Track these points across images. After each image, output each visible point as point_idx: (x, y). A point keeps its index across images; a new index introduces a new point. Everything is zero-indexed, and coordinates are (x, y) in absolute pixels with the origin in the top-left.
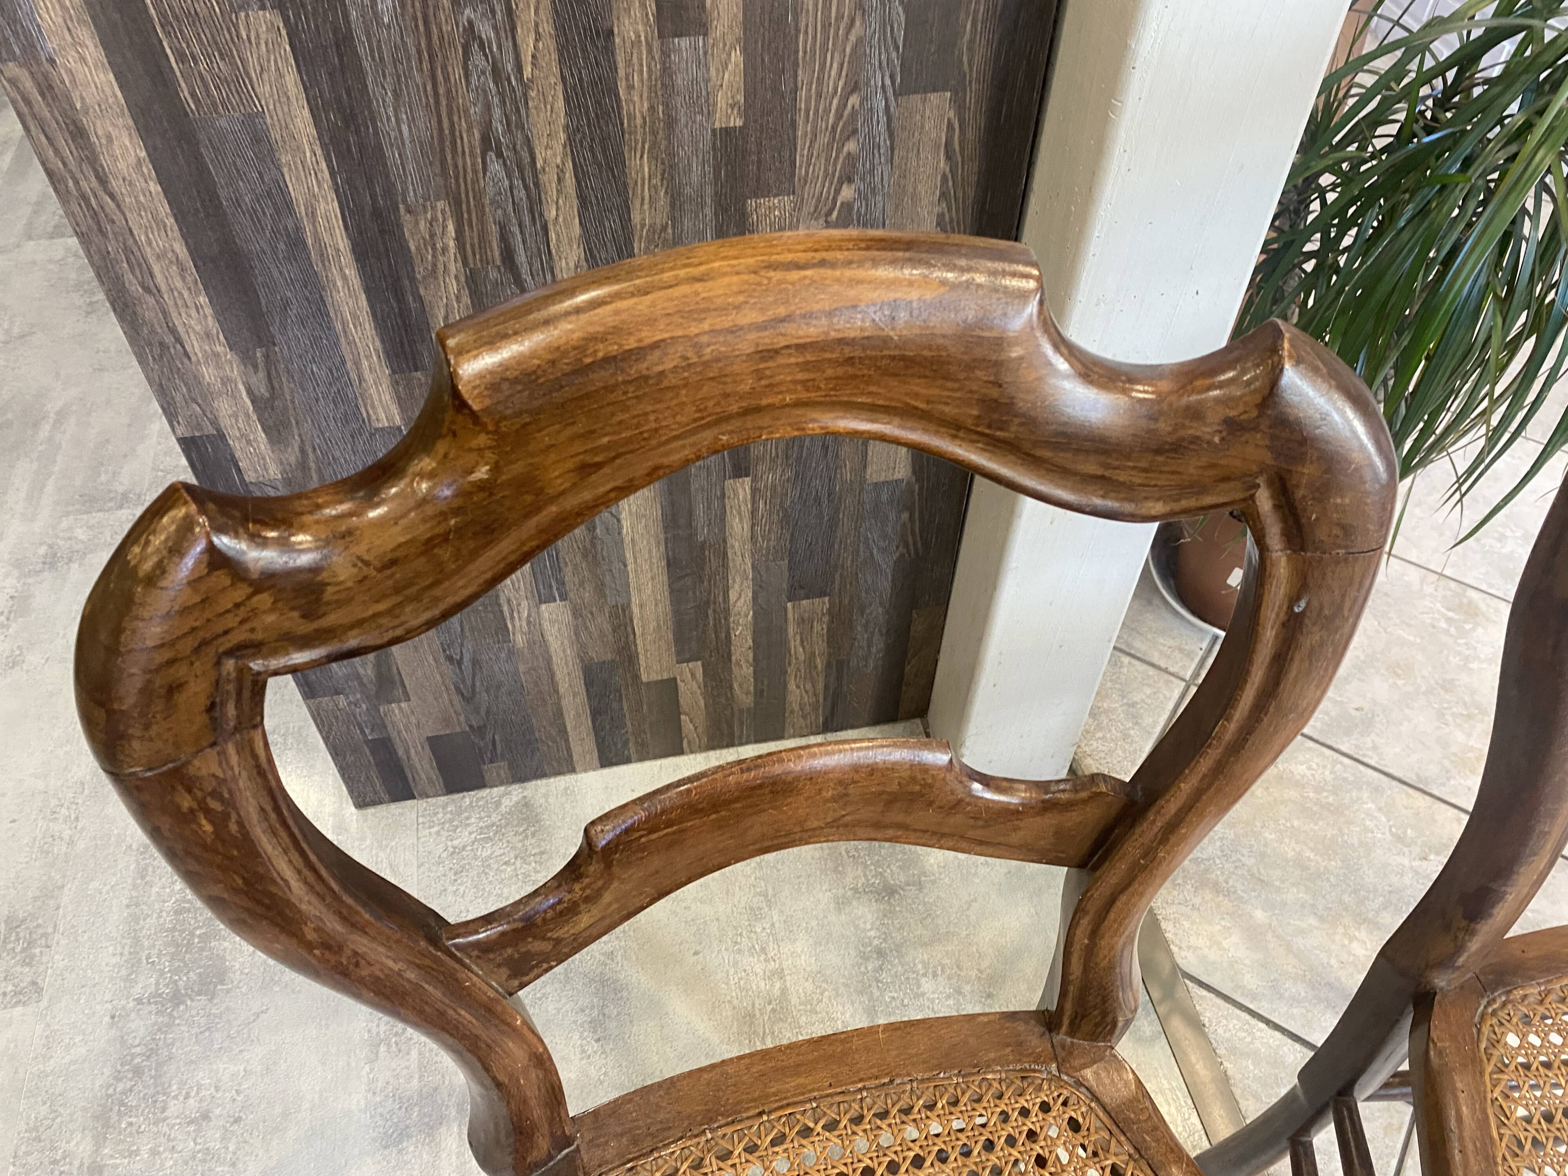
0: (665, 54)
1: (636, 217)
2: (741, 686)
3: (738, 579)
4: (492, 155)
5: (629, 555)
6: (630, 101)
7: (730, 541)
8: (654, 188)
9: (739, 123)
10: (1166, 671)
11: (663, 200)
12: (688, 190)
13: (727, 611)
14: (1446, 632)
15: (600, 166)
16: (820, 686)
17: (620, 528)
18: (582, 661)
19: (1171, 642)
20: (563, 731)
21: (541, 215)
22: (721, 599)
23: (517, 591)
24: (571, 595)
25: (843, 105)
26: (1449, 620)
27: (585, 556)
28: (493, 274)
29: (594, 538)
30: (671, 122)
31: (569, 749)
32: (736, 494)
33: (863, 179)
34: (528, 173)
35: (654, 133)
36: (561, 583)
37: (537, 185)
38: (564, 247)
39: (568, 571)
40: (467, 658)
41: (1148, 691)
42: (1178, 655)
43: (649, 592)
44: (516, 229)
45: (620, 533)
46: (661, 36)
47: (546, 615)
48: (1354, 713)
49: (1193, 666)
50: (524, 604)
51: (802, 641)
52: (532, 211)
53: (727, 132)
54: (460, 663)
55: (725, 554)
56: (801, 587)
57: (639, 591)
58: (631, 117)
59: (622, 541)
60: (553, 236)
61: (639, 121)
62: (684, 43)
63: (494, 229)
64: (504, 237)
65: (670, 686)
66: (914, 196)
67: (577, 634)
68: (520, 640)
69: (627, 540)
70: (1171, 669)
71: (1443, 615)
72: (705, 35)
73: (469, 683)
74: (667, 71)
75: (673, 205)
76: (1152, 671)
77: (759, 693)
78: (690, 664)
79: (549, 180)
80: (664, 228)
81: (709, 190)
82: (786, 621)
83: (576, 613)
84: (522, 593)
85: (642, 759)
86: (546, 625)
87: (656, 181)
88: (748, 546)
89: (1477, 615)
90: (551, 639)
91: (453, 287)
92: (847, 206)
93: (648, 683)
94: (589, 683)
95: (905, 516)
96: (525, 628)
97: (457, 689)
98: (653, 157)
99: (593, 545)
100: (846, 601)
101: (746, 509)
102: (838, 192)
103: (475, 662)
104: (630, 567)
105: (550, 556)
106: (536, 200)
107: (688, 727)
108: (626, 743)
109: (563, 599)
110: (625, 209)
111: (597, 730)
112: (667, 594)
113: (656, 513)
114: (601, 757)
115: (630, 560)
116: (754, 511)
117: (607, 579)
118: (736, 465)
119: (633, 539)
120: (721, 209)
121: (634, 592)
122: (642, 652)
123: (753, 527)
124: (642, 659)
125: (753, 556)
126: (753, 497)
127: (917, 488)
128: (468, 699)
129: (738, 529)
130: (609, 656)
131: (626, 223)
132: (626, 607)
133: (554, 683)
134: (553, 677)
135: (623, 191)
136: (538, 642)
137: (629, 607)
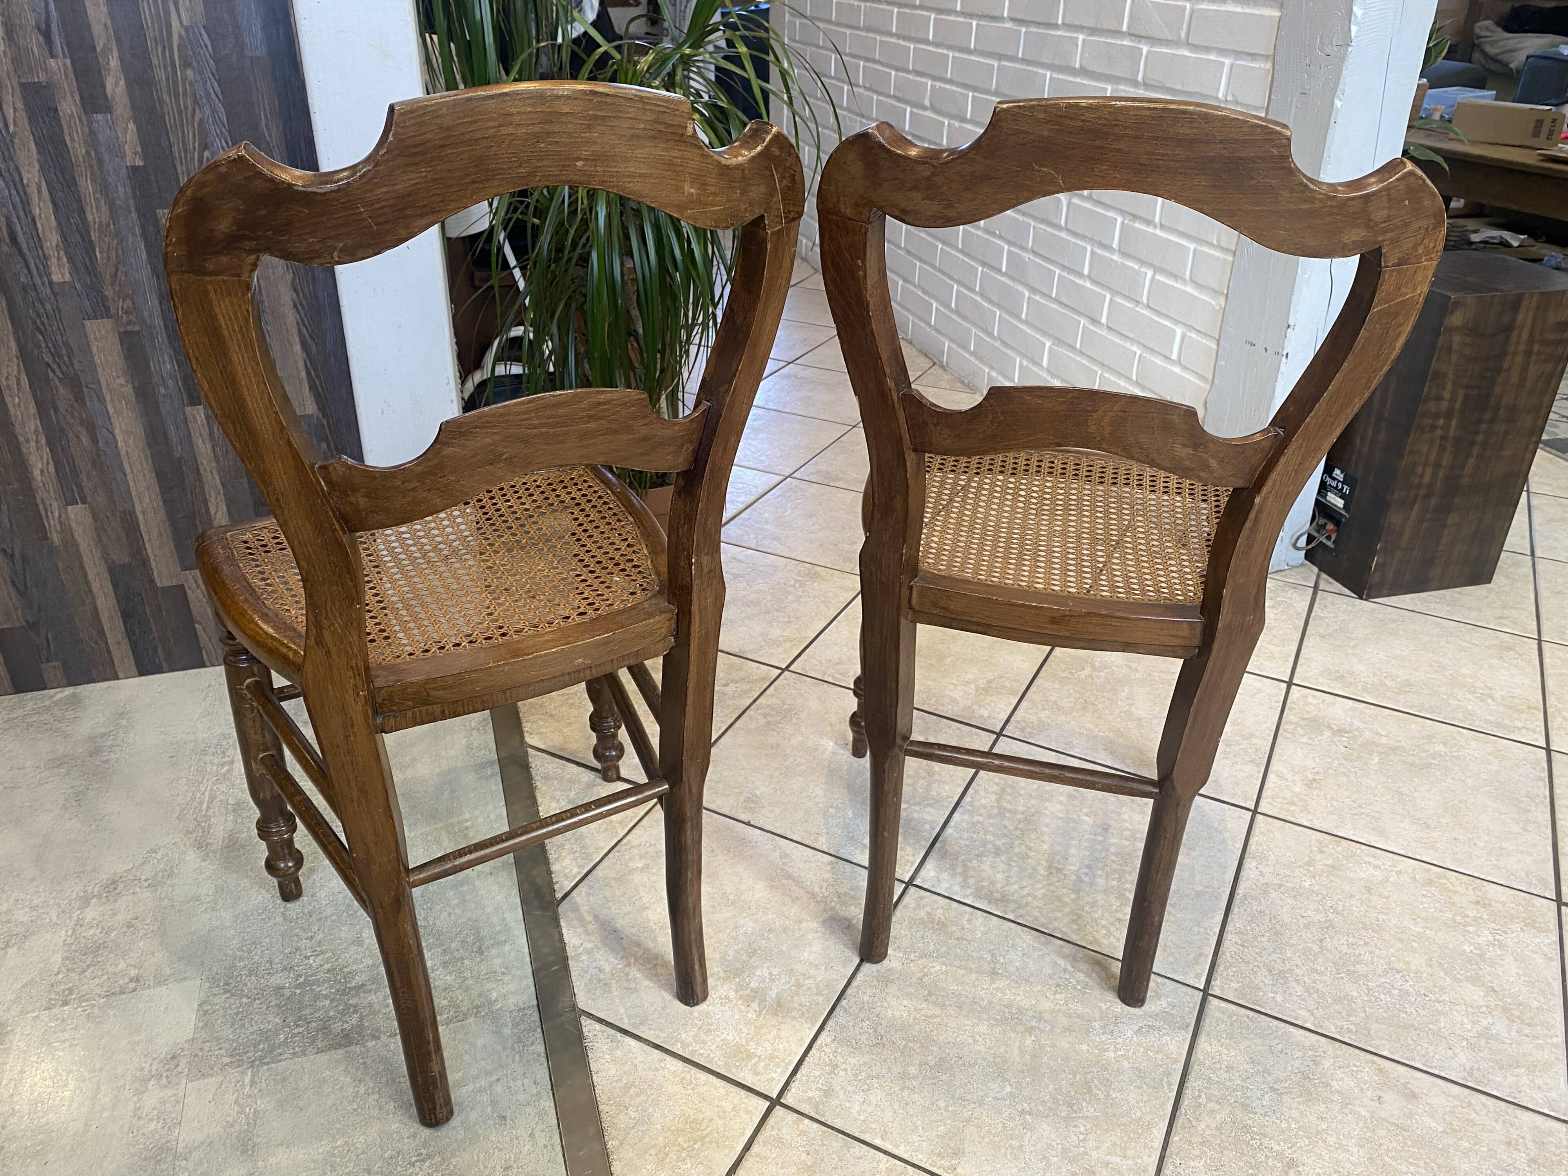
0: (90, 123)
1: (90, 218)
3: (212, 493)
5: (126, 466)
6: (74, 148)
7: (199, 460)
8: (97, 199)
9: (141, 163)
11: (104, 208)
12: (118, 201)
14: (792, 586)
15: (61, 183)
17: (117, 443)
18: (106, 562)
20: (102, 633)
21: (30, 212)
22: (203, 510)
23: (49, 491)
24: (89, 500)
25: (201, 157)
26: (796, 581)
27: (94, 465)
29: (98, 448)
30: (100, 161)
31: (109, 652)
32: (195, 419)
34: (19, 186)
35: (91, 167)
36: (80, 488)
37: (25, 194)
38: (48, 233)
39: (83, 476)
40: (17, 553)
43: (147, 500)
44: (16, 220)
45: (117, 447)
46: (86, 113)
47: (72, 516)
50: (55, 505)
52: (24, 209)
53: (135, 168)
54: (12, 556)
55: (198, 469)
57: (140, 498)
58: (76, 156)
59: (119, 453)
60: (39, 226)
61: (81, 159)
62: (100, 117)
64: (9, 225)
65: (180, 591)
67: (99, 536)
68: (56, 538)
69: (123, 453)
71: (794, 579)
72: (111, 113)
73: (21, 577)
74: (92, 133)
75: (111, 211)
78: (192, 572)
79: (32, 190)
80: (108, 225)
81: (131, 203)
83: (95, 517)
84: (52, 494)
85: (172, 669)
86: (73, 525)
87: (98, 195)
88: (214, 464)
89: (817, 577)
90: (79, 538)
93: (163, 588)
94: (115, 586)
95: (324, 445)
96: (59, 528)
97: (13, 582)
98: (94, 181)
99: (99, 456)
101: (205, 431)
103: (24, 558)
104: (129, 477)
105: (69, 465)
106: (26, 203)
107: (203, 637)
108: (155, 650)
109: (84, 503)
110: (82, 211)
111: (129, 634)
112: (161, 503)
113: (140, 431)
114: (137, 664)
115: (128, 471)
116: (211, 434)
117: (114, 486)
118: (190, 395)
119: (127, 452)
120: (141, 215)
121: (136, 500)
122: (152, 557)
123: (213, 447)
124: (153, 564)
125: (219, 473)
126: (208, 423)
127: (325, 423)
128: (22, 593)
129: (203, 448)
130: (127, 559)
131: (84, 220)
132: (133, 513)
133: (87, 583)
134: (85, 575)
135: (79, 200)
136: (70, 542)
137: (134, 512)
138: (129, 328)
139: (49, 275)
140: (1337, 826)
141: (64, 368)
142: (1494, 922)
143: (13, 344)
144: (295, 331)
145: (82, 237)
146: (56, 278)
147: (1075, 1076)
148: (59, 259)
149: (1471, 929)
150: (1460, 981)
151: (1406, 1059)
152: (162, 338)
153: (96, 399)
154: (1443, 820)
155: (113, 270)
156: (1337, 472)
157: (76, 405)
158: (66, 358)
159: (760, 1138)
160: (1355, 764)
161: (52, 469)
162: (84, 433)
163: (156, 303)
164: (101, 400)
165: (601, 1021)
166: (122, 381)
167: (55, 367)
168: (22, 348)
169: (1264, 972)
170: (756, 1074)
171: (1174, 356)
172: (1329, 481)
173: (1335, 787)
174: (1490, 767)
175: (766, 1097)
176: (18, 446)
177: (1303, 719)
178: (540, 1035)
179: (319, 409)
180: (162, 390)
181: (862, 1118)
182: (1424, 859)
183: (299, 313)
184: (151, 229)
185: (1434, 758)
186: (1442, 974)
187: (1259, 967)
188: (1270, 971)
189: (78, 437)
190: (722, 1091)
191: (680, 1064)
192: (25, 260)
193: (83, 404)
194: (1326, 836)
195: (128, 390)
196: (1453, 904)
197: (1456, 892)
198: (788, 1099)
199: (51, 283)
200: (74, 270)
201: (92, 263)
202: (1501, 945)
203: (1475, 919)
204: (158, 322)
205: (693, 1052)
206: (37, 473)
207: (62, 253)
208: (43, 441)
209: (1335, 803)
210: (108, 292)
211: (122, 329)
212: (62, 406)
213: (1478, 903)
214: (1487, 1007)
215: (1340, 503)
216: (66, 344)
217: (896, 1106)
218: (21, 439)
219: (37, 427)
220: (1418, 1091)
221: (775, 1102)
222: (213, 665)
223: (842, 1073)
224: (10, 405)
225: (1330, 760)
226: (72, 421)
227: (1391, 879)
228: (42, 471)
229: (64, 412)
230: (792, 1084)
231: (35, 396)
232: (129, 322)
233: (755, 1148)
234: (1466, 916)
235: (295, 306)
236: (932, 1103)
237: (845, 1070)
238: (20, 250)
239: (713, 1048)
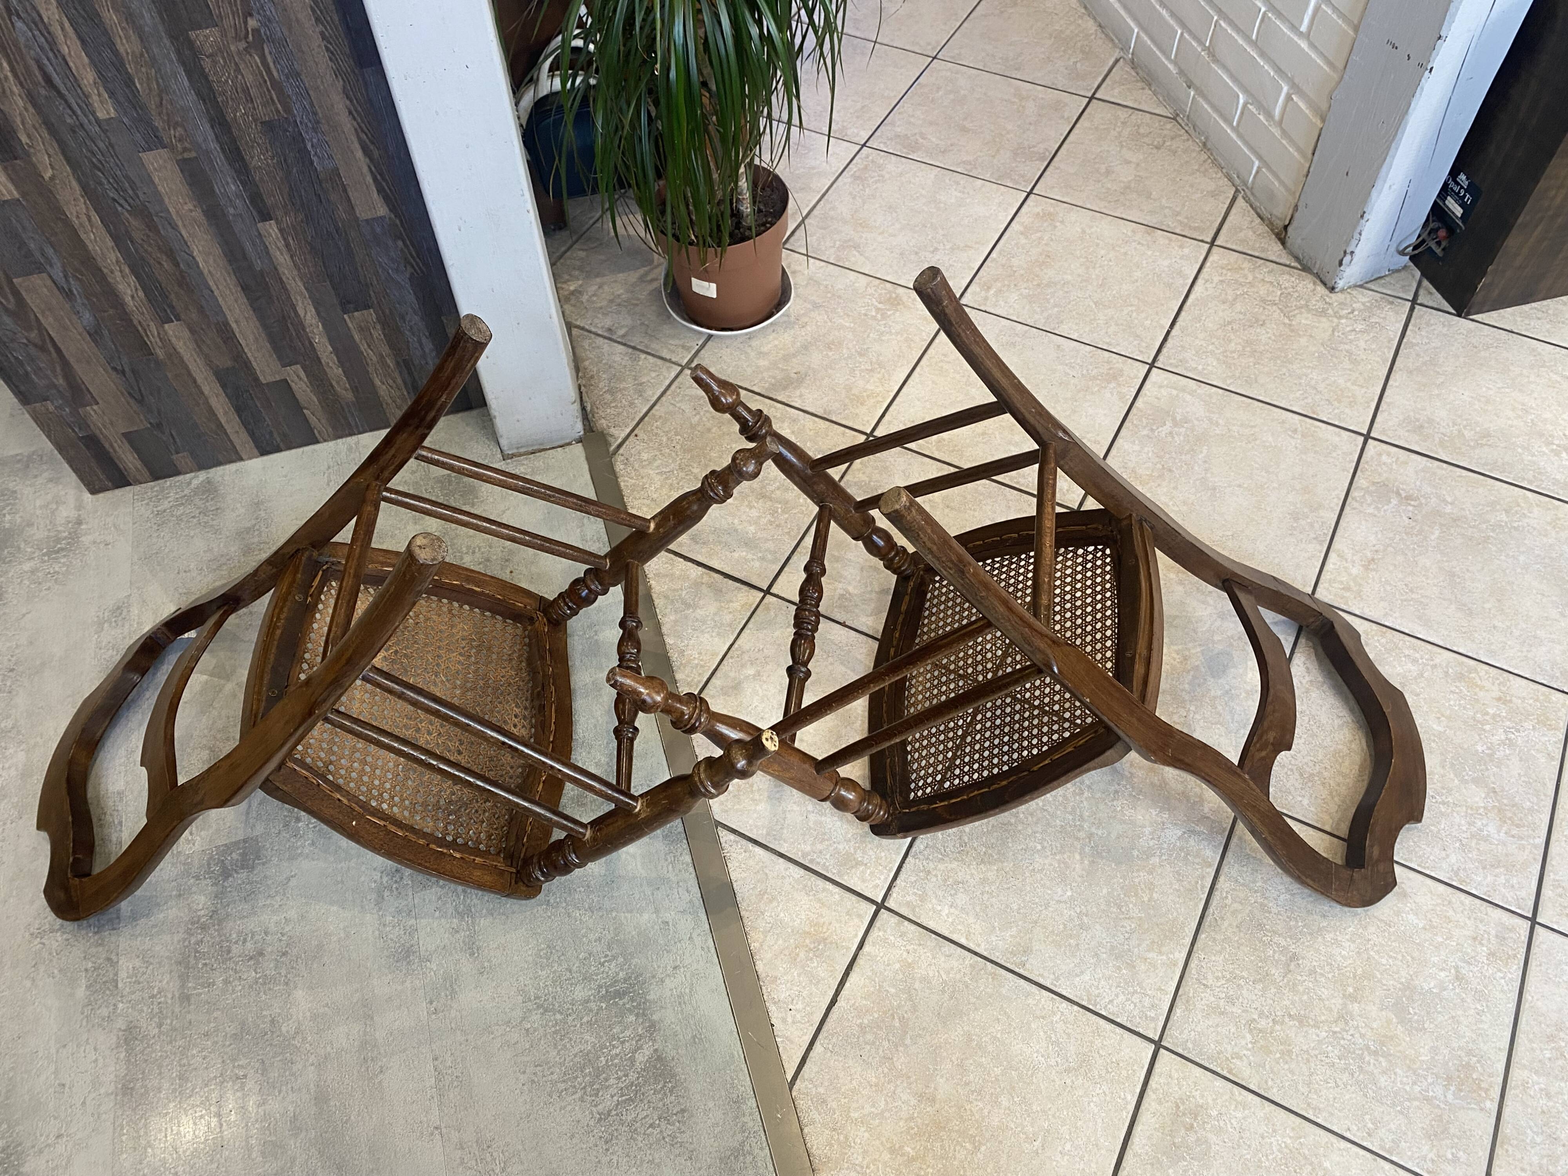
1: (122, 50)
2: (338, 383)
3: (298, 298)
4: (14, 18)
5: (211, 283)
7: (281, 271)
8: (123, 29)
10: (670, 361)
11: (134, 37)
12: (147, 29)
13: (301, 323)
14: (874, 318)
15: (83, 18)
16: (399, 381)
17: (197, 263)
18: (211, 368)
19: (677, 342)
20: (220, 426)
21: (59, 51)
22: (293, 315)
23: (143, 314)
24: (183, 317)
26: (878, 310)
27: (180, 285)
28: (43, 92)
29: (181, 272)
31: (230, 441)
32: (269, 234)
33: (259, 14)
34: (41, 26)
36: (172, 307)
37: (49, 33)
38: (82, 72)
39: (173, 296)
40: (127, 369)
41: (653, 374)
42: (680, 350)
43: (237, 311)
44: (46, 62)
45: (198, 267)
47: (171, 333)
48: (793, 375)
49: (689, 356)
50: (152, 325)
51: (369, 346)
52: (52, 50)
54: (123, 372)
55: (281, 279)
56: (349, 302)
57: (230, 310)
59: (202, 272)
60: (71, 64)
63: (32, 63)
64: (41, 68)
65: (285, 386)
66: (297, 20)
67: (199, 346)
68: (160, 353)
69: (206, 272)
70: (674, 360)
71: (875, 307)
73: (136, 388)
75: (141, 39)
76: (659, 362)
77: (355, 389)
78: (293, 367)
79: (55, 28)
80: (142, 55)
81: (161, 28)
82: (349, 329)
83: (192, 331)
84: (147, 316)
85: (289, 448)
86: (174, 340)
87: (124, 25)
88: (295, 272)
89: (899, 304)
90: (181, 351)
91: (21, 103)
92: (256, 31)
93: (267, 384)
94: (224, 386)
95: (400, 243)
96: (160, 344)
97: (130, 394)
98: (116, 10)
99: (183, 277)
100: (387, 311)
101: (281, 244)
102: (246, 23)
103: (135, 372)
104: (216, 293)
105: (156, 287)
106: (52, 44)
107: (313, 420)
108: (271, 433)
109: (178, 320)
110: (112, 46)
111: (245, 424)
112: (251, 312)
113: (217, 250)
114: (257, 447)
115: (214, 288)
116: (287, 245)
117: (204, 303)
118: (260, 212)
119: (210, 272)
120: (173, 38)
121: (227, 313)
122: (252, 359)
123: (292, 257)
124: (254, 364)
125: (302, 280)
126: (282, 235)
127: (398, 222)
128: (141, 401)
129: (282, 259)
130: (229, 363)
131: (116, 53)
132: (226, 324)
133: (198, 387)
134: (195, 381)
135: (105, 32)
136: (173, 354)
137: (228, 324)
138: (186, 155)
139: (93, 113)
140: (1386, 615)
141: (130, 201)
142: (1510, 720)
143: (75, 184)
144: (354, 139)
145: (118, 70)
146: (101, 115)
147: (1125, 879)
148: (99, 95)
149: (1487, 727)
150: (1466, 782)
151: (1405, 860)
152: (219, 160)
153: (168, 227)
154: (1487, 606)
155: (157, 99)
156: (1462, 177)
157: (151, 234)
158: (130, 192)
159: (869, 939)
160: (1415, 539)
161: (141, 293)
162: (164, 258)
163: (208, 126)
164: (175, 227)
165: (734, 831)
166: (190, 206)
167: (122, 201)
168: (84, 188)
169: (1297, 776)
170: (864, 881)
171: (1304, 28)
172: (1452, 184)
173: (1391, 568)
174: (1545, 540)
175: (873, 902)
176: (104, 277)
177: (1374, 483)
178: (686, 846)
179: (390, 210)
180: (231, 211)
181: (950, 920)
182: (1461, 651)
183: (354, 119)
184: (187, 52)
185: (1493, 531)
186: (1452, 776)
187: (1292, 770)
188: (1301, 775)
189: (159, 263)
190: (837, 896)
191: (802, 872)
192: (66, 101)
193: (158, 232)
194: (1374, 626)
195: (198, 214)
196: (1477, 701)
197: (1482, 688)
198: (890, 903)
199: (97, 120)
200: (118, 103)
201: (135, 96)
202: (1511, 744)
203: (1494, 716)
204: (214, 146)
205: (811, 861)
206: (128, 299)
207: (101, 89)
208: (127, 270)
209: (1388, 588)
210: (158, 123)
211: (180, 157)
212: (137, 236)
213: (1499, 699)
214: (1485, 808)
215: (1458, 211)
216: (127, 177)
217: (978, 909)
218: (105, 271)
219: (117, 258)
220: (1409, 890)
221: (880, 906)
222: (325, 441)
223: (934, 879)
224: (87, 242)
225: (1391, 535)
226: (150, 249)
227: (1426, 675)
228: (133, 297)
229: (140, 242)
230: (893, 890)
231: (109, 232)
232: (185, 150)
233: (867, 948)
234: (1487, 714)
235: (350, 113)
236: (1007, 907)
237: (936, 876)
238: (59, 92)
239: (828, 857)
